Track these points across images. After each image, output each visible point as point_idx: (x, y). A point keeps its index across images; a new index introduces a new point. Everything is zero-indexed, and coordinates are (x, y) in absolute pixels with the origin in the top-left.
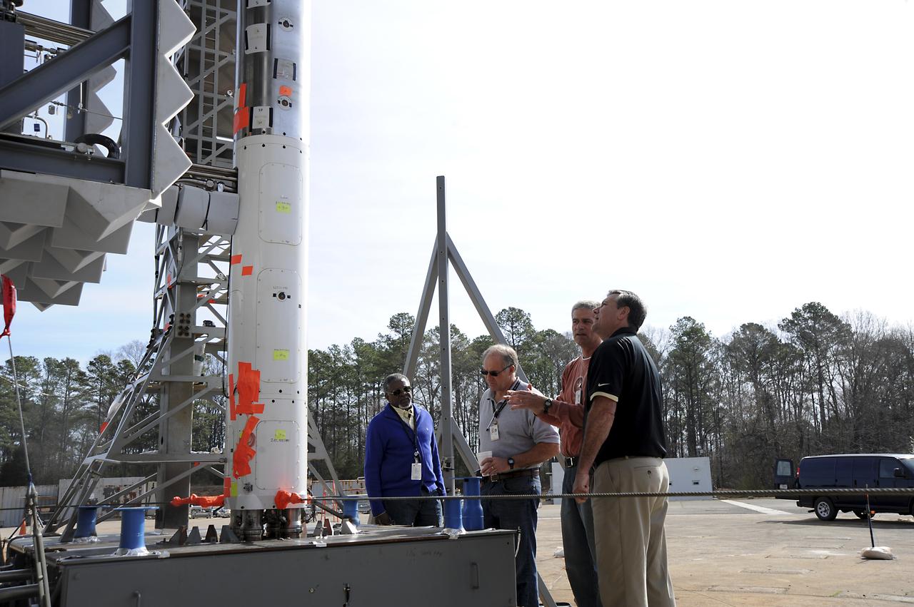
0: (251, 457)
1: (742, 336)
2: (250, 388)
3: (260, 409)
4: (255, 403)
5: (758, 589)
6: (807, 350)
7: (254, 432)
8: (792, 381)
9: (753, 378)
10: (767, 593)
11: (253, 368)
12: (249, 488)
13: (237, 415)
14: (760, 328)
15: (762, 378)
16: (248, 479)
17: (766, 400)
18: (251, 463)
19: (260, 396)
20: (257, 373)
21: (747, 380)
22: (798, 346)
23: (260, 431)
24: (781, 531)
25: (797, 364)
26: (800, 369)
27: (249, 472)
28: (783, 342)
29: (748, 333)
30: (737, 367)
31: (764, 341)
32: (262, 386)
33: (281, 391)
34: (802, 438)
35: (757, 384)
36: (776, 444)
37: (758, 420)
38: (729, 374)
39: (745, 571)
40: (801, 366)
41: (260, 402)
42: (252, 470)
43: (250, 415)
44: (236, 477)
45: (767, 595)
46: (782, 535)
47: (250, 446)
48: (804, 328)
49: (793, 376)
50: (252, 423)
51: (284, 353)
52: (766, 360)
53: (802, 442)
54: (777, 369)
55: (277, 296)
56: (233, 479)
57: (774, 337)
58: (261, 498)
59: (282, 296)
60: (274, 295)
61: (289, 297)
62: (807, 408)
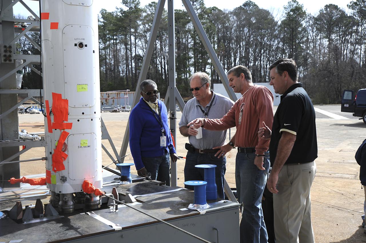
0: (65, 159)
1: (325, 12)
2: (62, 112)
3: (70, 126)
4: (65, 122)
5: (340, 175)
6: (362, 20)
7: (66, 141)
8: (351, 38)
9: (328, 37)
10: (345, 178)
11: (63, 98)
12: (64, 179)
13: (53, 130)
14: (336, 7)
15: (333, 36)
16: (64, 173)
17: (335, 51)
18: (65, 163)
19: (69, 117)
20: (66, 101)
21: (324, 37)
22: (357, 18)
23: (70, 141)
25: (355, 28)
26: (357, 32)
27: (63, 168)
28: (348, 15)
29: (328, 10)
30: (319, 30)
31: (337, 15)
32: (70, 110)
33: (83, 113)
34: (353, 72)
35: (330, 40)
36: (338, 75)
37: (329, 62)
38: (314, 34)
40: (357, 30)
41: (69, 121)
42: (66, 167)
43: (62, 131)
44: (55, 171)
47: (64, 151)
48: (363, 7)
49: (351, 36)
50: (65, 136)
51: (84, 86)
52: (337, 25)
53: (353, 74)
54: (342, 31)
55: (78, 45)
56: (52, 172)
57: (343, 13)
58: (72, 185)
59: (81, 45)
60: (76, 45)
61: (86, 46)
62: (357, 54)
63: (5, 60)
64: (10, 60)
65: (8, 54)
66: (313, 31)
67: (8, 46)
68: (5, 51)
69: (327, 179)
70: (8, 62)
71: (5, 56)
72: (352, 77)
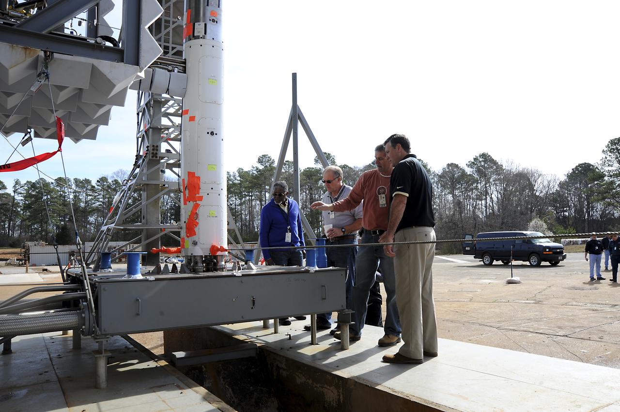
0: (196, 226)
1: (447, 170)
2: (194, 186)
3: (201, 198)
4: (197, 195)
5: (457, 300)
6: (480, 178)
7: (197, 212)
8: (472, 194)
9: (452, 193)
10: (461, 301)
11: (196, 175)
12: (195, 243)
13: (188, 202)
14: (457, 166)
15: (457, 192)
16: (195, 238)
17: (459, 204)
18: (196, 229)
19: (201, 191)
20: (199, 178)
21: (449, 193)
22: (476, 176)
23: (201, 211)
24: (466, 271)
25: (475, 185)
26: (476, 188)
27: (195, 234)
28: (468, 174)
29: (450, 168)
30: (444, 186)
31: (458, 173)
32: (202, 186)
33: (212, 189)
34: (476, 223)
35: (454, 196)
36: (463, 227)
37: (454, 214)
38: (439, 190)
39: (449, 291)
40: (477, 186)
41: (201, 195)
42: (197, 233)
43: (195, 202)
44: (188, 237)
45: (462, 303)
46: (467, 273)
47: (196, 219)
48: (479, 166)
49: (472, 192)
50: (196, 206)
51: (214, 166)
52: (459, 183)
53: (475, 226)
54: (464, 188)
55: (210, 133)
56: (186, 238)
57: (464, 171)
58: (202, 249)
59: (212, 133)
60: (208, 133)
61: (216, 134)
62: (479, 209)
63: (153, 157)
64: (157, 157)
65: (155, 152)
66: (438, 188)
67: (155, 145)
68: (153, 150)
69: (445, 303)
70: (154, 158)
71: (153, 153)
72: (475, 228)
